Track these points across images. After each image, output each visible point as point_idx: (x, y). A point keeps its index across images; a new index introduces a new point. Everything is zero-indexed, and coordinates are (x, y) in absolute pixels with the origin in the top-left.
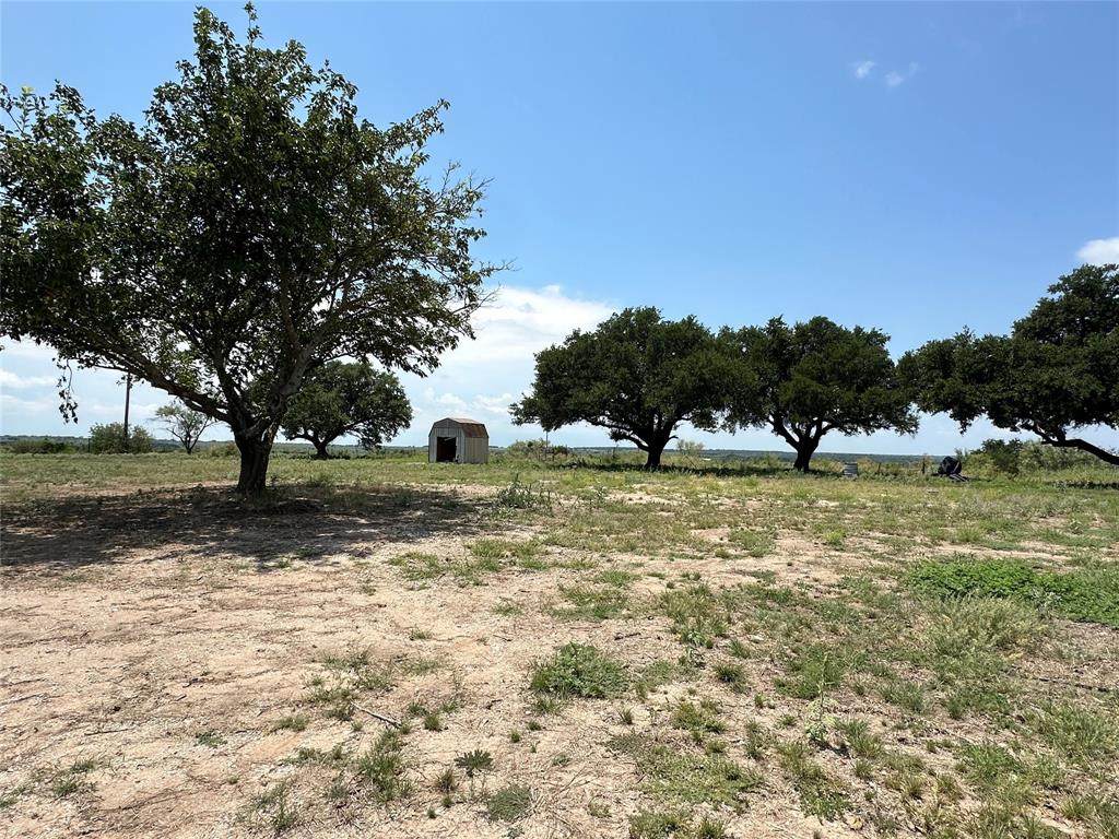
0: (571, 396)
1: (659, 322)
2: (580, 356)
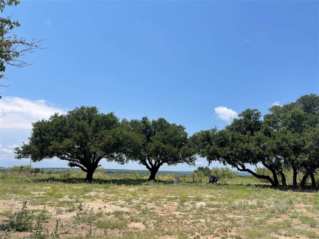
0: (51, 145)
1: (98, 114)
2: (58, 125)
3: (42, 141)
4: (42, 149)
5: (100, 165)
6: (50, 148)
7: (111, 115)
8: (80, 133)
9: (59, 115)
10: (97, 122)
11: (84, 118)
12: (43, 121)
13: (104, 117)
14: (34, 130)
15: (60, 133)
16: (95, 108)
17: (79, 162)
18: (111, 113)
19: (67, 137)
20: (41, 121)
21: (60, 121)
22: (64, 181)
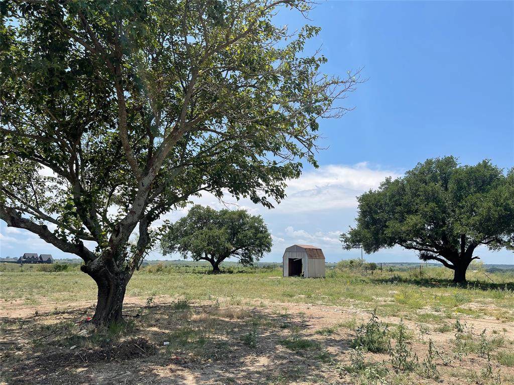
1: (458, 167)
3: (375, 222)
4: (376, 234)
5: (476, 258)
6: (388, 232)
7: (485, 165)
8: (432, 205)
9: (392, 180)
10: (459, 182)
11: (434, 179)
12: (370, 192)
13: (471, 172)
14: (361, 207)
15: (398, 208)
16: (452, 157)
17: (436, 252)
18: (484, 162)
19: (409, 212)
20: (368, 193)
21: (396, 189)
22: (417, 283)
